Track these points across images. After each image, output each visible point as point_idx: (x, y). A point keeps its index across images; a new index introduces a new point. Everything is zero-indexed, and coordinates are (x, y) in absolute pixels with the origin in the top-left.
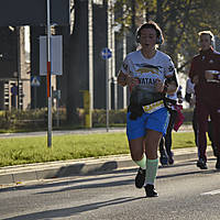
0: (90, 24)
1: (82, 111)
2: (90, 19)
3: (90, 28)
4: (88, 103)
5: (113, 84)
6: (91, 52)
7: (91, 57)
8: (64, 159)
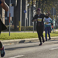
0: (21, 4)
1: (18, 26)
2: (21, 2)
3: (21, 5)
4: (20, 24)
5: (27, 20)
6: (21, 11)
7: (21, 12)
8: (13, 39)
